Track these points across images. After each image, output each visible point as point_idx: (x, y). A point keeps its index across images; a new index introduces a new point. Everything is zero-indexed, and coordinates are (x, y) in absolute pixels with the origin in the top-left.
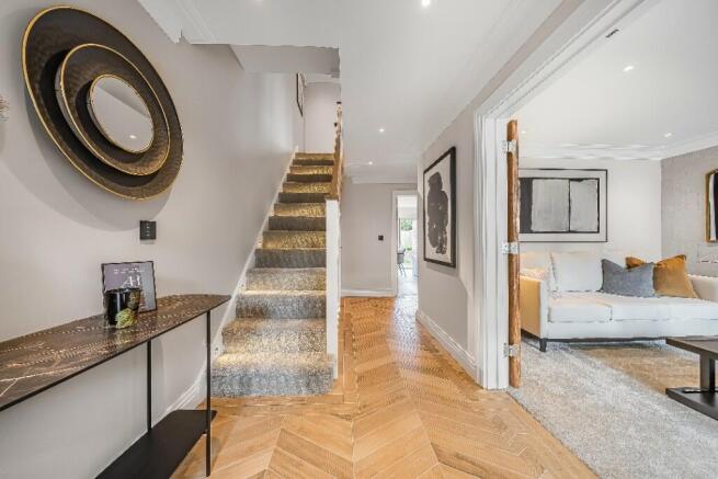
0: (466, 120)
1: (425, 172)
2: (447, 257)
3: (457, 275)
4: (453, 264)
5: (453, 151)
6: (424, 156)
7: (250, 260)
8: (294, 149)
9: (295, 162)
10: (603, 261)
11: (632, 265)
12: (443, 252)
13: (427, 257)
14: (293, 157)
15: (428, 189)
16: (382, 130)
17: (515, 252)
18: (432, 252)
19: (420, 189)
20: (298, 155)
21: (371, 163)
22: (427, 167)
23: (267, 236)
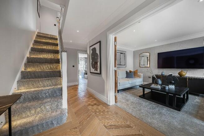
0: (105, 34)
1: (90, 47)
2: (99, 71)
3: (101, 76)
4: (100, 73)
5: (100, 42)
6: (90, 42)
7: (19, 76)
8: (37, 30)
9: (37, 36)
10: (126, 71)
11: (130, 72)
12: (97, 70)
13: (91, 72)
14: (36, 33)
15: (91, 52)
16: (78, 31)
17: (116, 70)
18: (93, 70)
19: (88, 52)
20: (38, 33)
21: (71, 41)
22: (91, 45)
23: (26, 65)
